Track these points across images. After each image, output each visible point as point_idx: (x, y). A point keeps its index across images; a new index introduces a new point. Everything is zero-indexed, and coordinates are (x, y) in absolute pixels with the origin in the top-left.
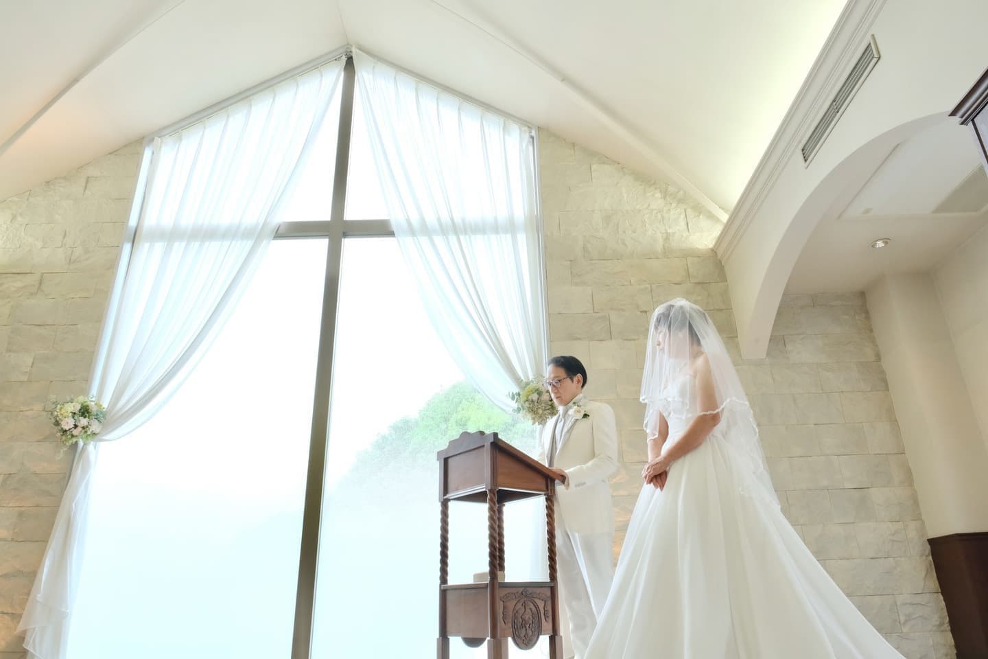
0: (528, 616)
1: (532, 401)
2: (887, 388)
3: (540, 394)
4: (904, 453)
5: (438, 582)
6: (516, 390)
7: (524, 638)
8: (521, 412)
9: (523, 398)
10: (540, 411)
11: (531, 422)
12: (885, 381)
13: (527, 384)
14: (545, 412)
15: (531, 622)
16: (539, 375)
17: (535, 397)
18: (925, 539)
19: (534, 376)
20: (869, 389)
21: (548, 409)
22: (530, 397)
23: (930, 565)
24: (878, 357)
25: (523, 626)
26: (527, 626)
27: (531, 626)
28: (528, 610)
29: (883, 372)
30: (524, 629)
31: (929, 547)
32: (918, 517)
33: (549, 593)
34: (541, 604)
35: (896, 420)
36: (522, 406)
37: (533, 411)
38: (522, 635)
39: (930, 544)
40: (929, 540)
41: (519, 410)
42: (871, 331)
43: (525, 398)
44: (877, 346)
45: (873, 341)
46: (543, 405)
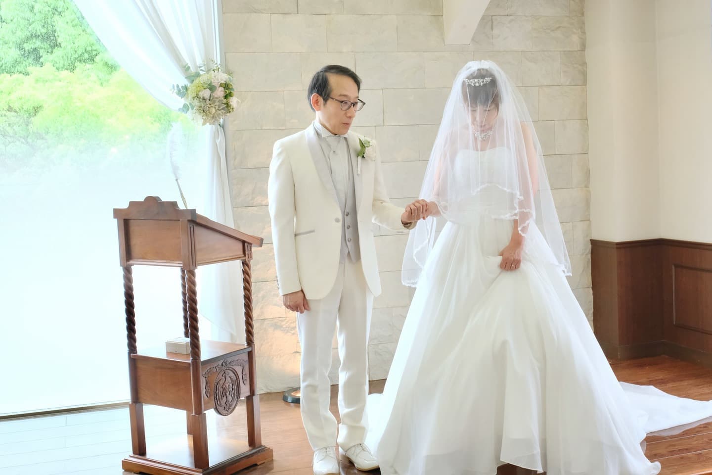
0: (228, 384)
1: (204, 99)
2: (585, 83)
3: (212, 88)
4: (587, 153)
5: (126, 349)
6: (183, 82)
7: (225, 405)
8: (189, 112)
9: (191, 93)
10: (213, 111)
11: (201, 121)
12: (584, 74)
13: (198, 75)
14: (220, 112)
15: (231, 389)
16: (208, 60)
17: (206, 93)
18: (589, 239)
19: (203, 61)
20: (568, 83)
21: (222, 109)
22: (200, 93)
23: (588, 262)
24: (583, 47)
25: (224, 394)
26: (228, 394)
27: (231, 393)
28: (228, 379)
29: (584, 64)
30: (225, 396)
31: (590, 246)
32: (587, 219)
33: (246, 357)
34: (239, 370)
35: (587, 119)
36: (190, 104)
37: (204, 111)
38: (223, 404)
39: (591, 244)
40: (591, 240)
41: (185, 108)
42: (583, 14)
43: (194, 95)
44: (584, 33)
45: (582, 26)
46: (217, 103)
